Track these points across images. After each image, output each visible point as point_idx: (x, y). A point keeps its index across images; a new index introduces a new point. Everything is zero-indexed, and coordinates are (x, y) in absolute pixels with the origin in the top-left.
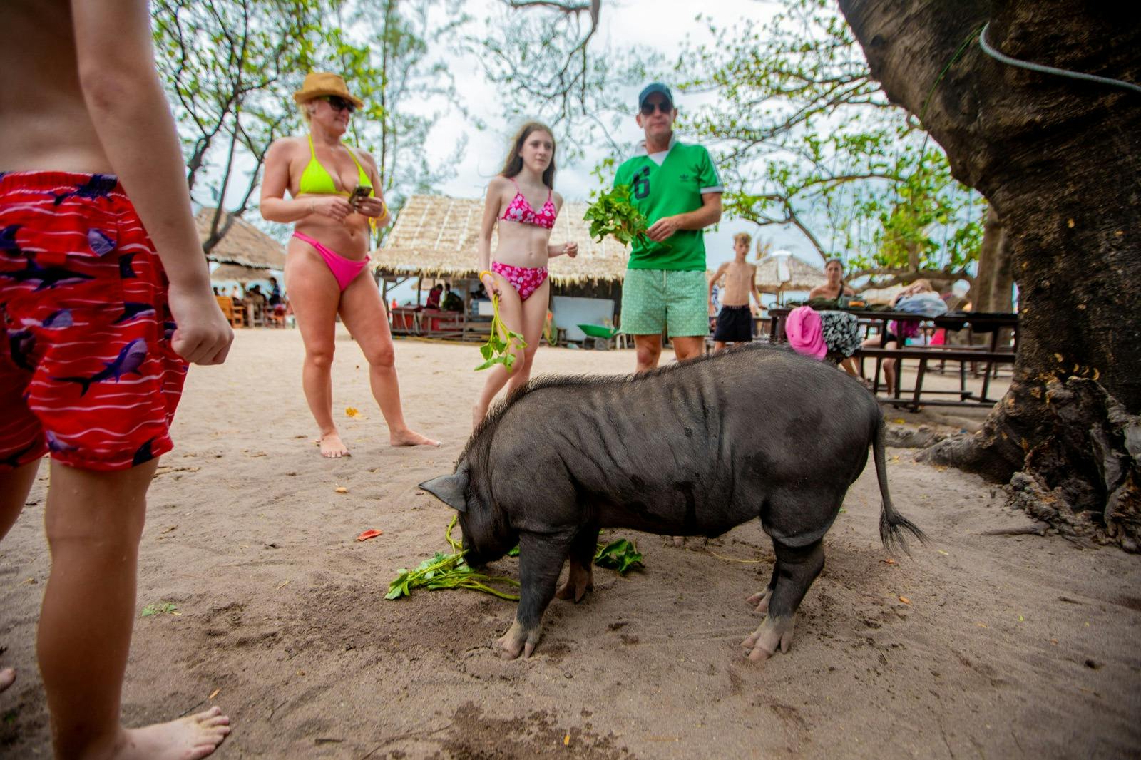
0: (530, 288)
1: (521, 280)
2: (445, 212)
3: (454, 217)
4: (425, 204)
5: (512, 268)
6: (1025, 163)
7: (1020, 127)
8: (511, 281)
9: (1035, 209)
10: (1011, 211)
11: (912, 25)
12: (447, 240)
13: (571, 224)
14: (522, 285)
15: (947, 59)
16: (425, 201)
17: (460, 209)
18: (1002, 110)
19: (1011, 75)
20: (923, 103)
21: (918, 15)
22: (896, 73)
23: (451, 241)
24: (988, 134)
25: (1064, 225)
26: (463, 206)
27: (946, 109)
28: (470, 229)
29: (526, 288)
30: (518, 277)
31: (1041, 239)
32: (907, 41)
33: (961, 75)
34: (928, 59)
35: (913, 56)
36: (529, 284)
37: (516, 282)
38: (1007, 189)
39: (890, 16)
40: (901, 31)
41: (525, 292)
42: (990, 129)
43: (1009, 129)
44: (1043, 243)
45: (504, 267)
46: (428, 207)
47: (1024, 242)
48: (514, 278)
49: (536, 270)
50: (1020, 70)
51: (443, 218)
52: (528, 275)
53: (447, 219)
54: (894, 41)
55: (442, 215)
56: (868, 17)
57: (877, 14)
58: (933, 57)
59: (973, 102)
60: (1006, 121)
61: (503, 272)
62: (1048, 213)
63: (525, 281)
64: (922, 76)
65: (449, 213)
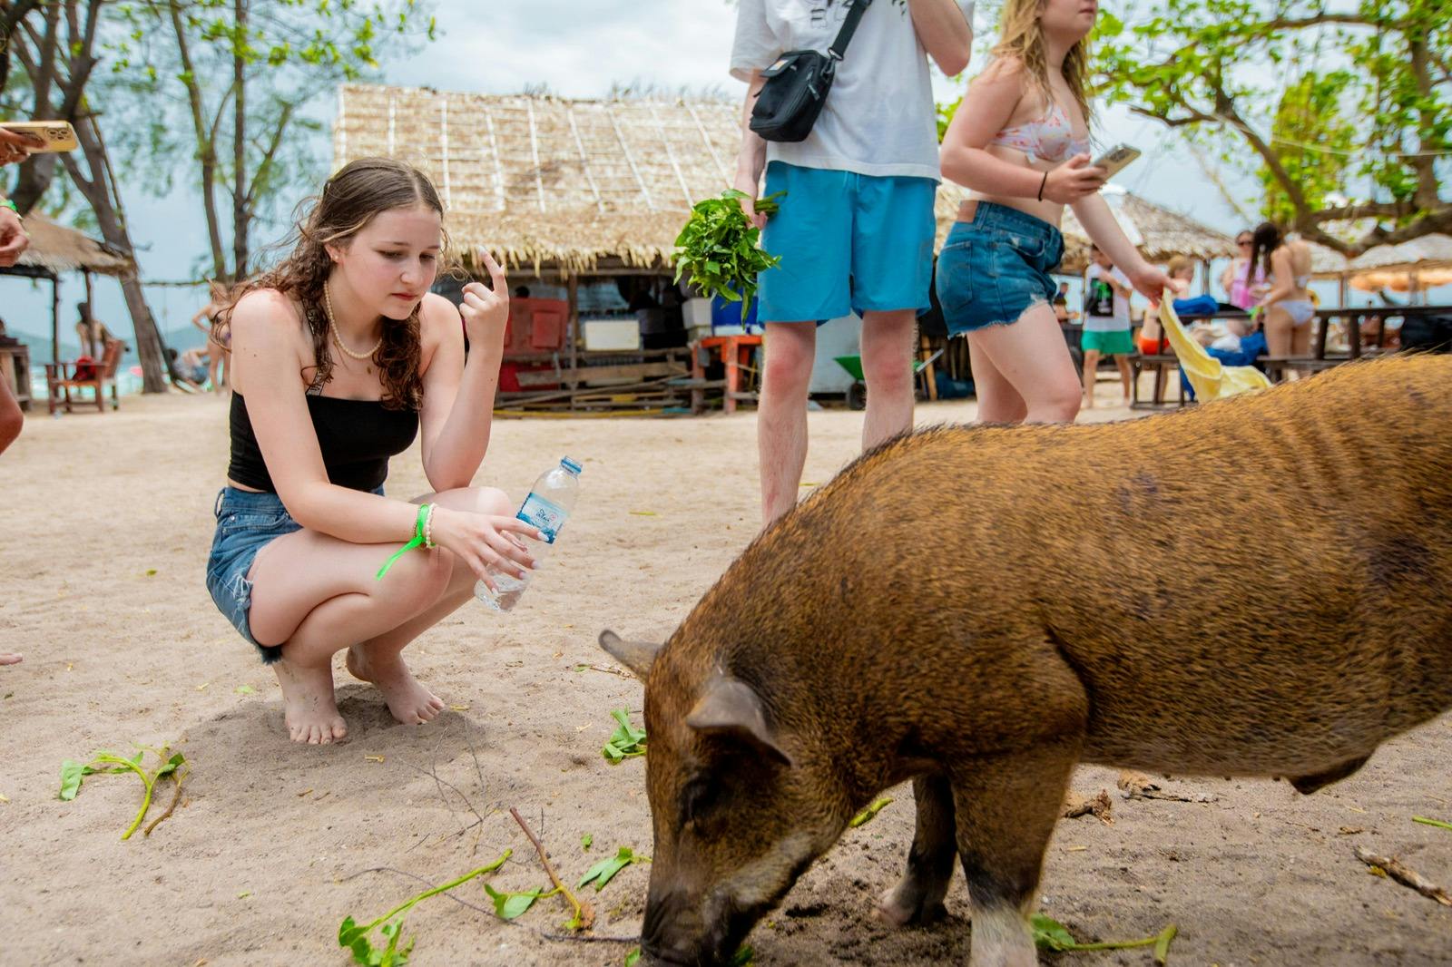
2: (436, 125)
3: (460, 136)
4: (385, 107)
12: (464, 188)
13: (714, 144)
16: (380, 100)
17: (465, 117)
23: (477, 189)
26: (469, 110)
28: (509, 164)
46: (392, 112)
51: (435, 139)
53: (444, 140)
55: (431, 131)
65: (444, 127)
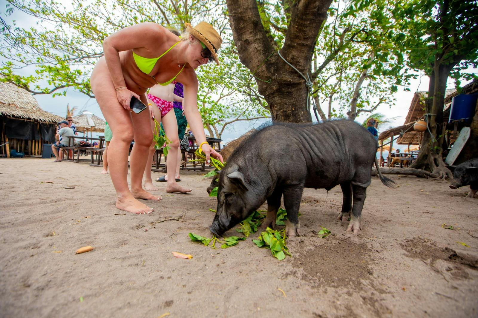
0: (166, 111)
1: (163, 106)
5: (160, 100)
6: (285, 91)
7: (287, 81)
8: (158, 106)
9: (286, 104)
10: (280, 103)
11: (258, 41)
14: (163, 109)
15: (268, 56)
18: (283, 75)
19: (287, 67)
20: (258, 66)
21: (259, 39)
22: (250, 53)
24: (279, 81)
25: (292, 109)
27: (267, 70)
29: (164, 111)
30: (162, 104)
31: (287, 112)
32: (255, 45)
33: (272, 62)
34: (262, 53)
35: (257, 51)
36: (166, 110)
37: (161, 107)
38: (280, 97)
39: (252, 35)
40: (255, 41)
41: (163, 113)
42: (280, 80)
43: (285, 81)
44: (288, 113)
45: (155, 98)
47: (283, 112)
48: (160, 105)
49: (170, 103)
50: (290, 66)
52: (166, 105)
54: (252, 44)
56: (244, 32)
57: (248, 33)
58: (263, 54)
59: (274, 70)
60: (284, 78)
61: (155, 101)
62: (289, 105)
63: (165, 107)
64: (260, 58)
